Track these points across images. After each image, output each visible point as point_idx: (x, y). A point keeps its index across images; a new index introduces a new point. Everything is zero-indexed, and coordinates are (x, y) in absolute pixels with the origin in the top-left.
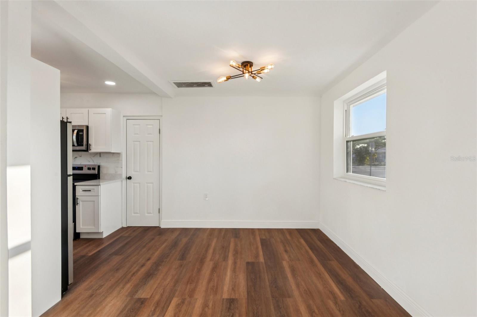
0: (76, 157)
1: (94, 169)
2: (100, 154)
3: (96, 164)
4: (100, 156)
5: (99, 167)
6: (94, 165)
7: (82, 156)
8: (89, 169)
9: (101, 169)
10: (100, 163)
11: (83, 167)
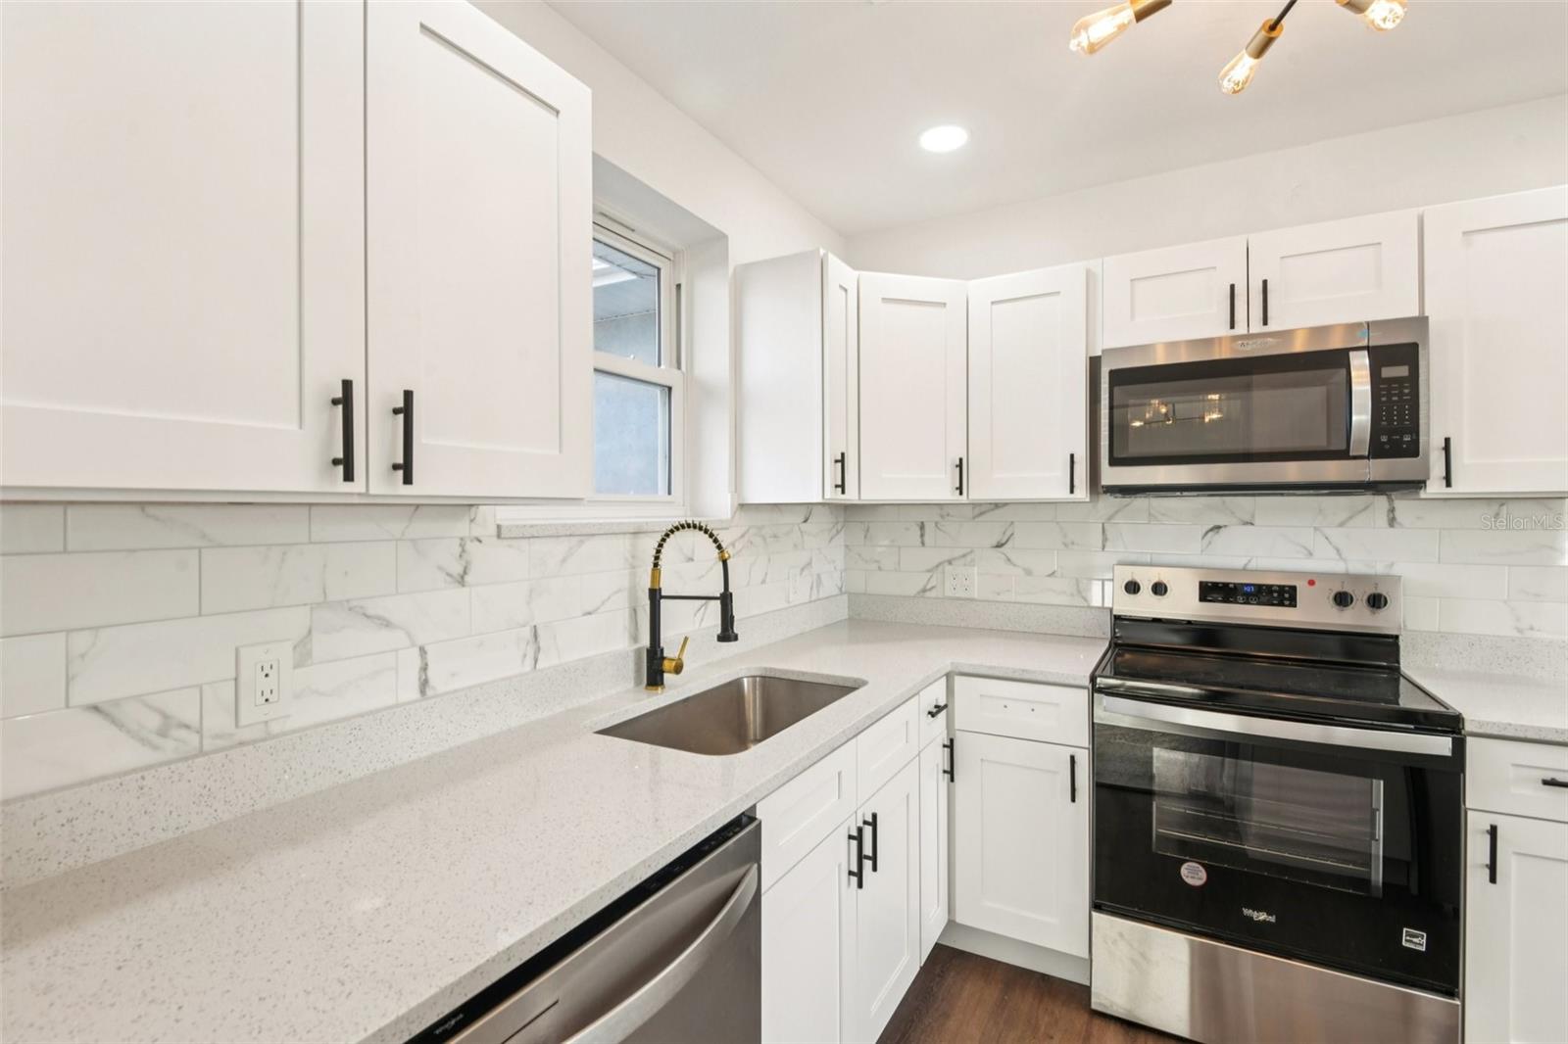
0: (1217, 528)
1: (1378, 602)
7: (1257, 521)
8: (1343, 599)
10: (1392, 564)
11: (1294, 588)
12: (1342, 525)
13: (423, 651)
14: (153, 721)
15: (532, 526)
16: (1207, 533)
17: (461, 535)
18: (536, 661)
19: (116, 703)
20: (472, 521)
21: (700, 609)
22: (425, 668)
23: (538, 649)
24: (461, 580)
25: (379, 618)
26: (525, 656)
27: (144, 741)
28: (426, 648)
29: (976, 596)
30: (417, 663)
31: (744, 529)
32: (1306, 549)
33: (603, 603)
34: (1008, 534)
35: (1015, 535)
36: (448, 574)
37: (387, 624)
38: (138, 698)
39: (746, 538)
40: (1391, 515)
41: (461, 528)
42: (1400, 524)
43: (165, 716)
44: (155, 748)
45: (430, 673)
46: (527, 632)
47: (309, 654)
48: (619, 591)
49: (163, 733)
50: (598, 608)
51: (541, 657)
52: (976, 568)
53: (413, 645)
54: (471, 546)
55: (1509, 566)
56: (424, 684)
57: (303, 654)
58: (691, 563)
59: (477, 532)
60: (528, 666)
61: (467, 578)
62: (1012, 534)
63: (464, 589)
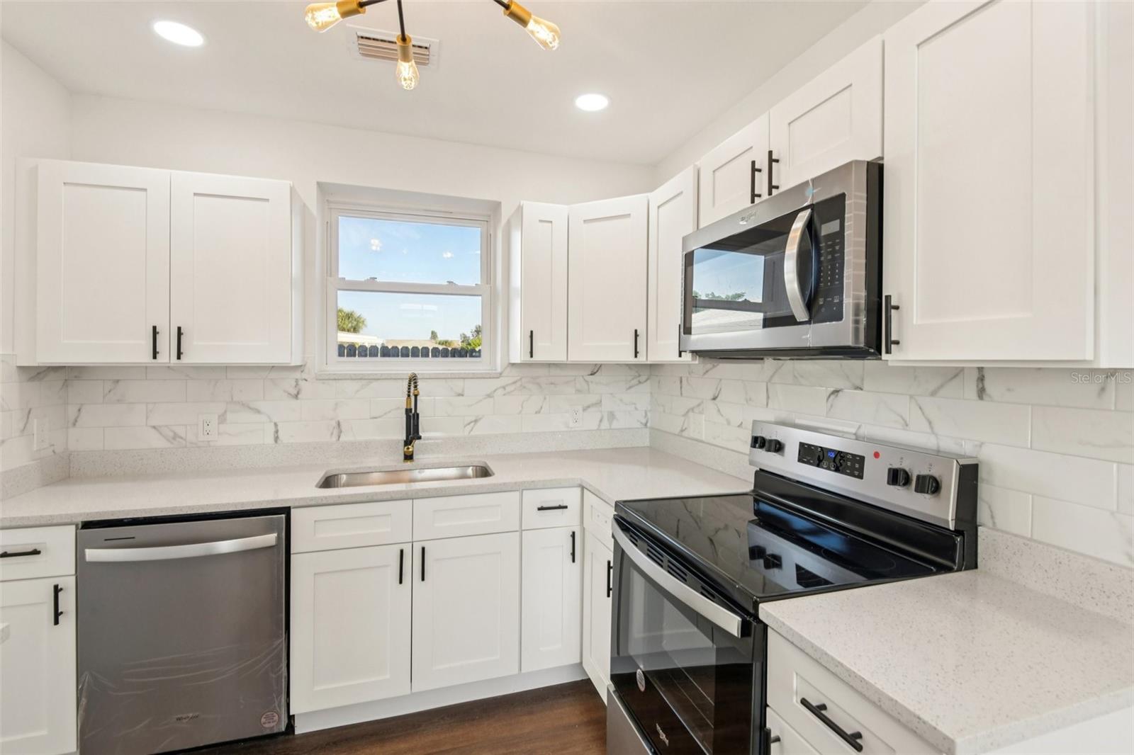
0: (836, 392)
1: (930, 485)
2: (981, 379)
3: (948, 445)
4: (981, 392)
5: (970, 475)
6: (938, 452)
7: (866, 387)
8: (897, 477)
9: (987, 492)
10: (982, 444)
11: (862, 459)
12: (933, 394)
13: (276, 425)
14: (171, 434)
15: (334, 374)
16: (829, 396)
17: (297, 377)
18: (339, 437)
19: (160, 426)
20: (302, 372)
21: (469, 424)
22: (277, 432)
23: (341, 432)
24: (296, 396)
25: (256, 409)
26: (332, 434)
27: (168, 440)
28: (278, 424)
29: (703, 438)
30: (272, 429)
31: (516, 379)
32: (903, 420)
33: (385, 414)
34: (719, 389)
35: (722, 390)
36: (289, 394)
37: (258, 412)
38: (166, 426)
39: (518, 384)
40: (980, 386)
41: (298, 375)
42: (990, 396)
43: (175, 433)
44: (172, 443)
45: (279, 433)
46: (334, 423)
47: (225, 420)
48: (399, 408)
49: (174, 438)
50: (382, 416)
51: (342, 435)
52: (704, 416)
53: (271, 421)
54: (302, 383)
55: (1118, 462)
56: (276, 439)
57: (222, 419)
58: (461, 398)
59: (305, 376)
60: (334, 439)
61: (299, 396)
62: (720, 389)
63: (298, 401)
